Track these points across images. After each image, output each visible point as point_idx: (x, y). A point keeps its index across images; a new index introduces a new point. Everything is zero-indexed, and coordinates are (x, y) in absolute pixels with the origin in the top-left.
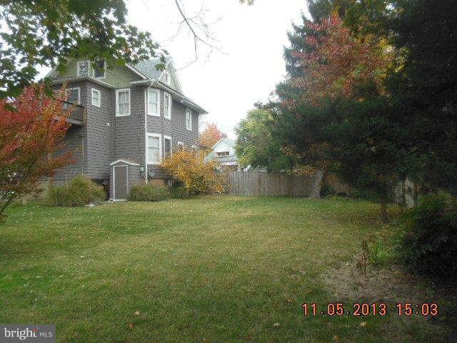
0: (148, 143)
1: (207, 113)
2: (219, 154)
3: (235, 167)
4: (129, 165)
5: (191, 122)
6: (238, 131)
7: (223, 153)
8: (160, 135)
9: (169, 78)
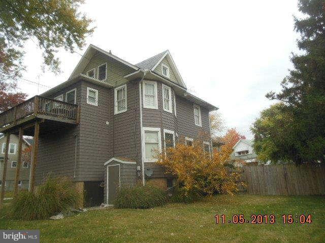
0: (144, 138)
1: (217, 109)
2: (239, 153)
3: (256, 164)
4: (122, 164)
5: (200, 118)
6: (254, 131)
7: (243, 152)
8: (158, 129)
9: (168, 72)
